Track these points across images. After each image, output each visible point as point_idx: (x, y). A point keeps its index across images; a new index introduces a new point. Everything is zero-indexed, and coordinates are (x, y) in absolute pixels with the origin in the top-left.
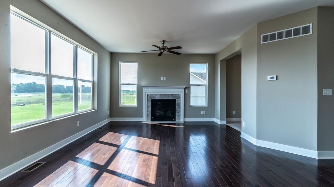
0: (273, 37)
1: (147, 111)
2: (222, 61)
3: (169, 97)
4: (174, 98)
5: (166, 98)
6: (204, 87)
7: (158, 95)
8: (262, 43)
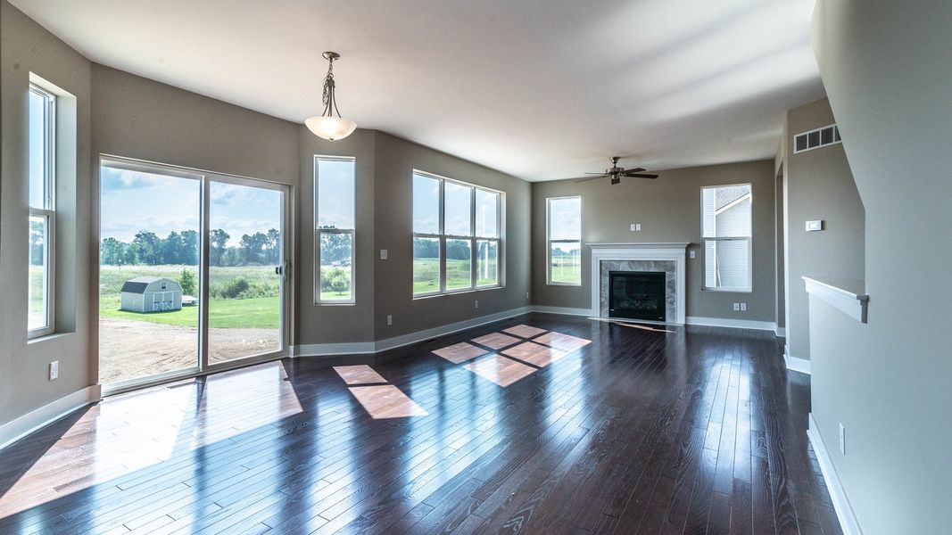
0: (814, 139)
1: (601, 296)
3: (649, 267)
4: (662, 271)
5: (641, 270)
6: (744, 243)
7: (624, 263)
8: (795, 152)
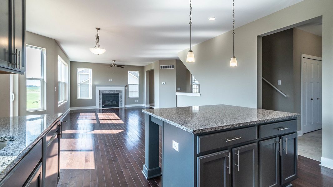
1: (99, 102)
2: (147, 71)
4: (118, 93)
5: (112, 93)
6: (137, 85)
7: (107, 91)
8: (160, 68)
